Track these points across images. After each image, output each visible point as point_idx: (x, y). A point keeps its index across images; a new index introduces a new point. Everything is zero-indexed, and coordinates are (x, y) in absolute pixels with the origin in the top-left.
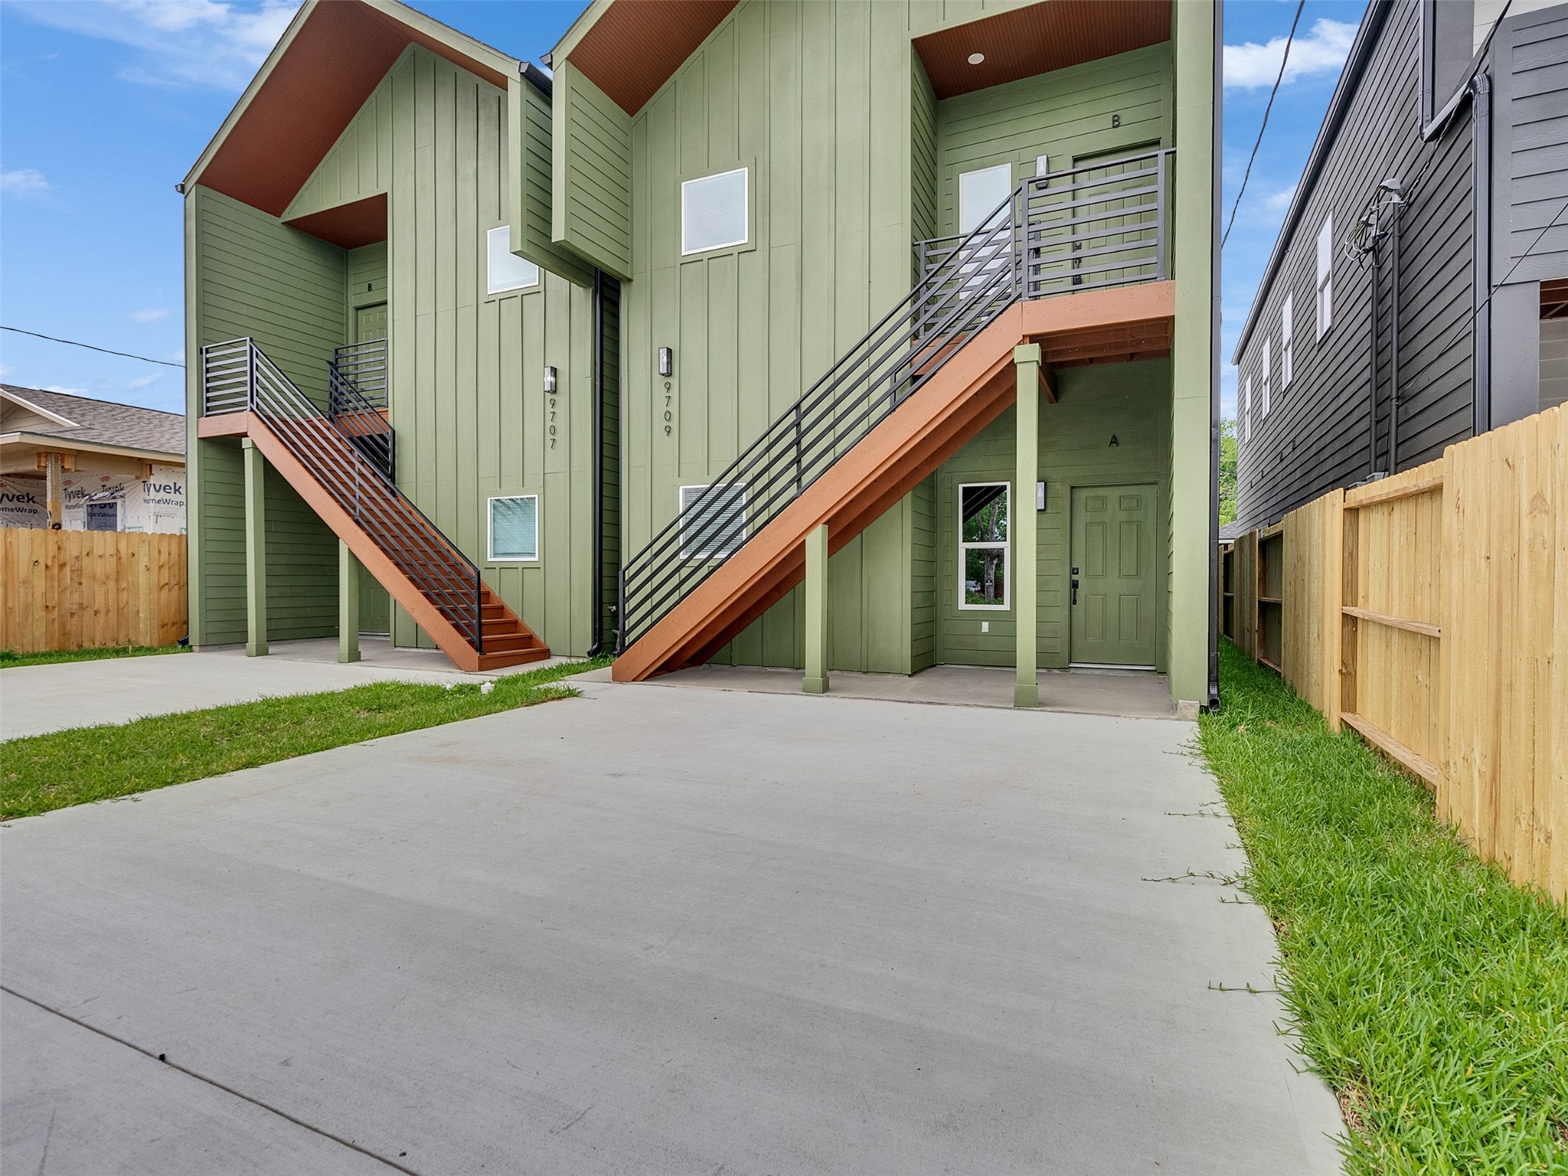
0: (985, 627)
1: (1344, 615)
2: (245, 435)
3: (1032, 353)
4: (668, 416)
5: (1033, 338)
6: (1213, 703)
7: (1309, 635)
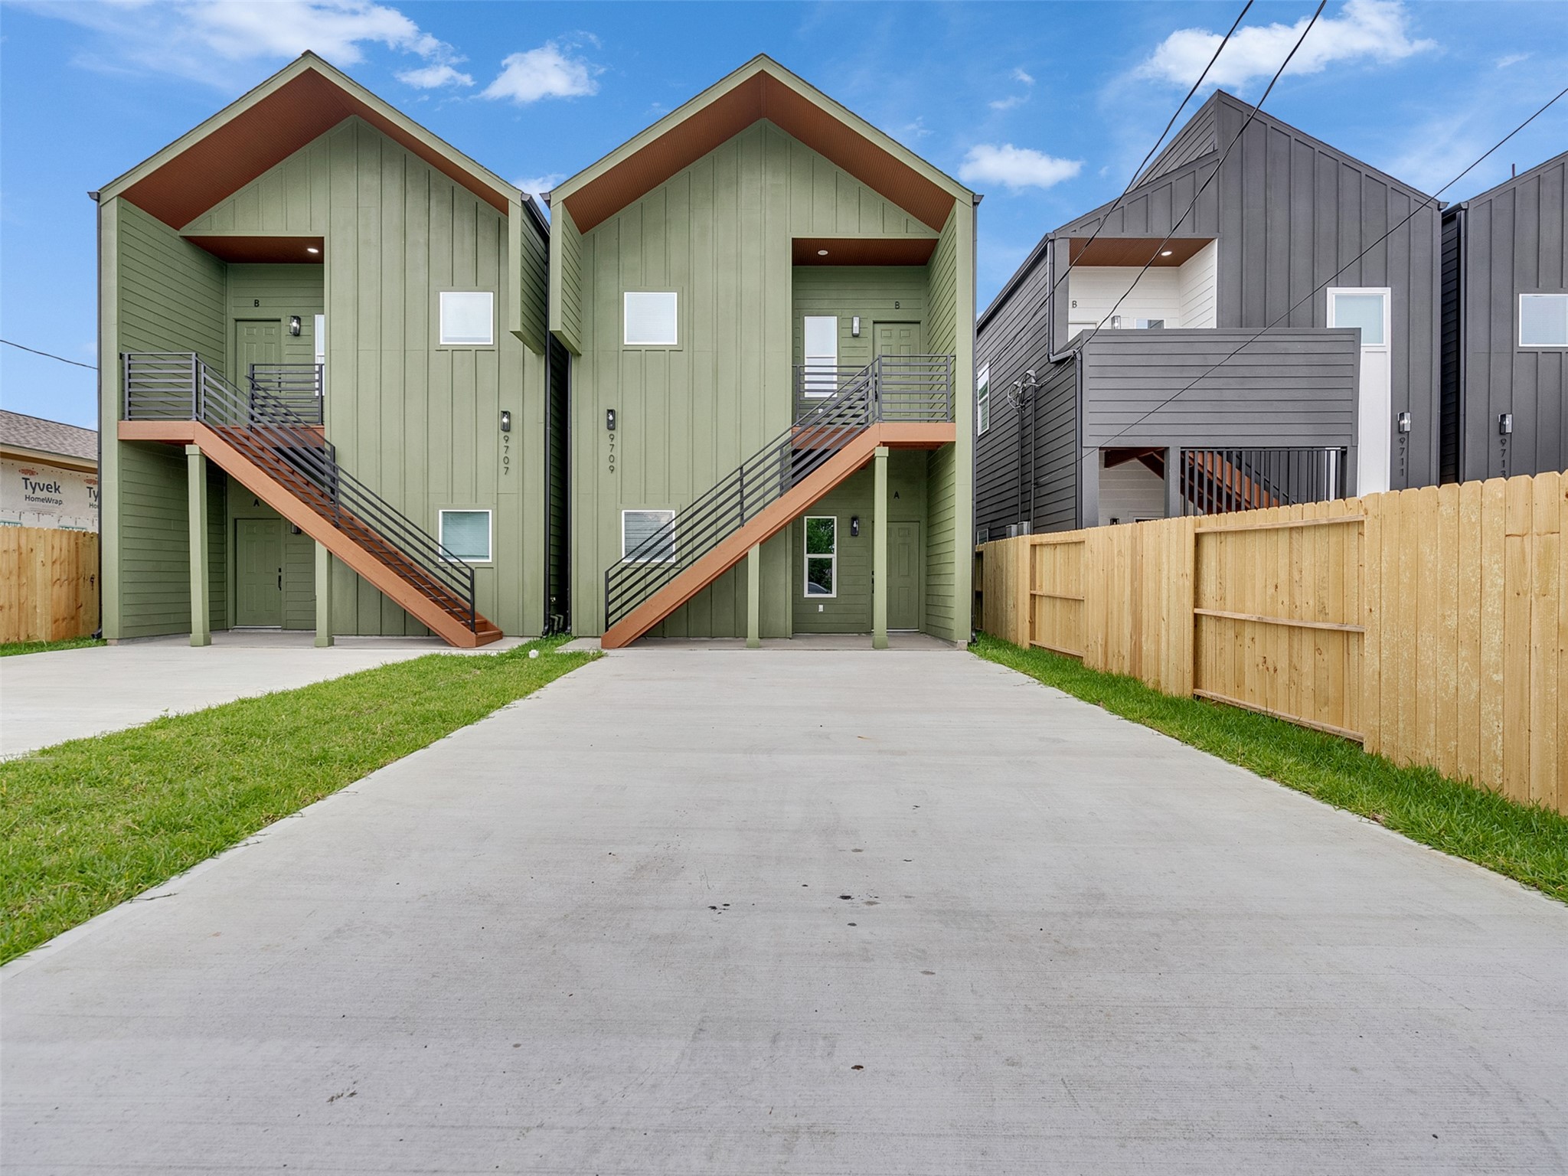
0: (821, 607)
1: (1031, 595)
2: (191, 442)
3: (883, 453)
4: (612, 458)
5: (885, 444)
6: (974, 640)
7: (1006, 606)
